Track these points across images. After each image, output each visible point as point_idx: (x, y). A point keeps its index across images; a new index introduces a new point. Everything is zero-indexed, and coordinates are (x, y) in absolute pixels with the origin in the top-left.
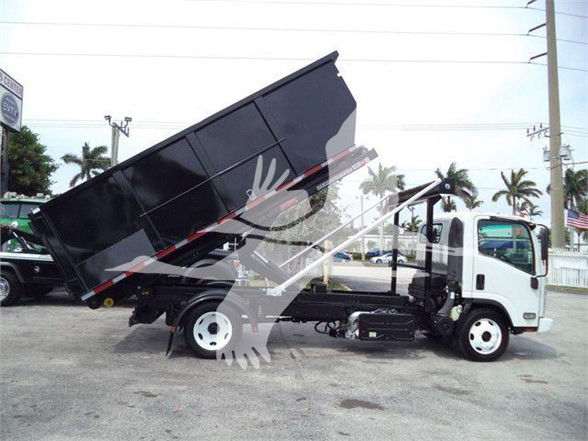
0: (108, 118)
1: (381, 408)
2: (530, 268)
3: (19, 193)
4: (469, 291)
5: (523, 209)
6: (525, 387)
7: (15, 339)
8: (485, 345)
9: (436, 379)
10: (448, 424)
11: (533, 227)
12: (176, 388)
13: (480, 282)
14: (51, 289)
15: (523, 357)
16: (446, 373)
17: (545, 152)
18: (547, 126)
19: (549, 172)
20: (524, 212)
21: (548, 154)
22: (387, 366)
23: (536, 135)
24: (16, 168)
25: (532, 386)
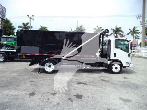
0: (28, 16)
1: (86, 84)
2: (128, 51)
3: (6, 35)
4: (112, 57)
5: (136, 37)
6: (124, 80)
7: (4, 70)
8: (116, 70)
9: (102, 78)
10: (102, 88)
11: (129, 41)
12: (39, 80)
13: (115, 55)
14: (15, 58)
15: (126, 73)
16: (105, 77)
17: (141, 22)
18: (142, 15)
19: (142, 28)
20: (136, 38)
21: (142, 23)
22: (91, 75)
23: (139, 18)
24: (5, 29)
25: (125, 80)
